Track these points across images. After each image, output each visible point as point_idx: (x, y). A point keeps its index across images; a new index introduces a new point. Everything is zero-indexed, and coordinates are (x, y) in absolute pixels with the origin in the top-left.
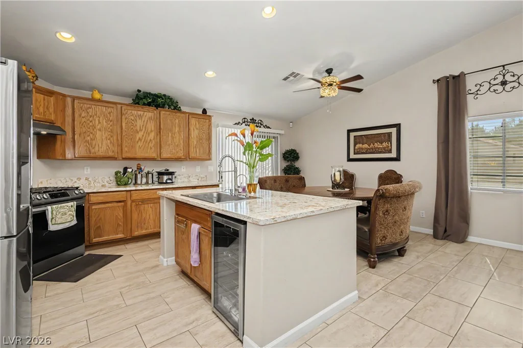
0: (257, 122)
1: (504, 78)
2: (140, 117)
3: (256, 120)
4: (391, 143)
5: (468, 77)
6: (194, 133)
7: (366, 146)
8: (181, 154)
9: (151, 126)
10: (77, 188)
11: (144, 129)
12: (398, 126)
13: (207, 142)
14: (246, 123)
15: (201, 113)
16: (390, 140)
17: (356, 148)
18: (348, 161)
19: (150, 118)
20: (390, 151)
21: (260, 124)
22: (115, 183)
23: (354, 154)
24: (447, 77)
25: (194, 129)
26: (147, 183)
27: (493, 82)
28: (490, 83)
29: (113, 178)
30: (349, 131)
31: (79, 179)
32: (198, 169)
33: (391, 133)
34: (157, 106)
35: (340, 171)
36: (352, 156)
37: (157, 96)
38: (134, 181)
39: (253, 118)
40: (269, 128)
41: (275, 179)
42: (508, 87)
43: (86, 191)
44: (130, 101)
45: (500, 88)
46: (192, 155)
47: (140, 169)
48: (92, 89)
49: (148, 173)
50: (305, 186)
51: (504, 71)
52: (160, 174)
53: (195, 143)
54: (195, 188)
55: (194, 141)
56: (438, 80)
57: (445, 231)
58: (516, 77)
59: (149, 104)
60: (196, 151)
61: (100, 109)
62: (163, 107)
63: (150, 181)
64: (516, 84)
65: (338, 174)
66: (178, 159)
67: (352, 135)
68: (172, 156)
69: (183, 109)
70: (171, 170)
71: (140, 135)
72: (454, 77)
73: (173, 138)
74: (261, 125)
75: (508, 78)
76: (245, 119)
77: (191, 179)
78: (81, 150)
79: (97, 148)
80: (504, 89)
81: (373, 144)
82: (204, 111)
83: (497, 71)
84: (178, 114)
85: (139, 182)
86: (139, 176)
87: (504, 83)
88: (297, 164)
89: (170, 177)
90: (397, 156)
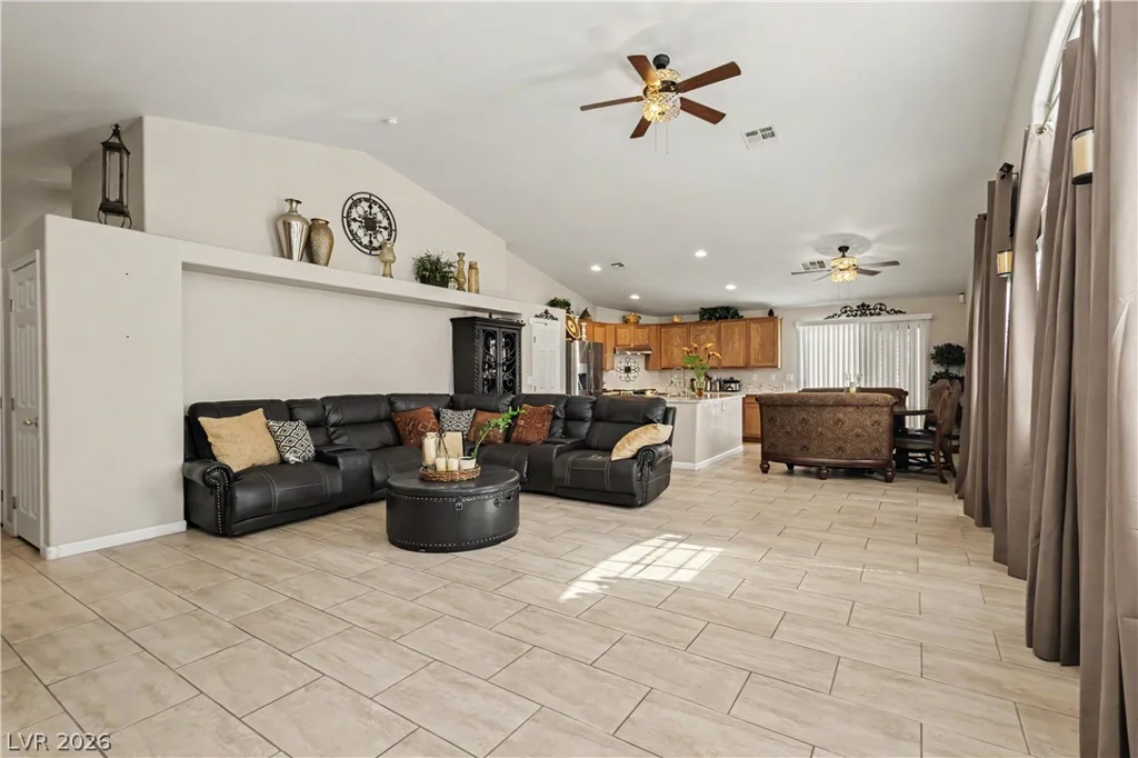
0: (871, 307)
2: (704, 331)
3: (869, 306)
6: (756, 339)
8: (741, 364)
9: (713, 338)
11: (707, 341)
13: (772, 347)
14: (848, 313)
15: (767, 316)
19: (712, 331)
21: (880, 309)
25: (755, 336)
32: (774, 377)
34: (717, 319)
37: (715, 310)
39: (863, 304)
40: (900, 312)
44: (697, 318)
48: (672, 314)
52: (726, 382)
53: (757, 349)
55: (755, 347)
59: (710, 319)
60: (758, 358)
61: (674, 330)
62: (726, 318)
66: (746, 367)
68: (734, 365)
69: (744, 315)
70: (735, 379)
73: (733, 347)
74: (882, 311)
76: (846, 307)
79: (674, 361)
84: (739, 323)
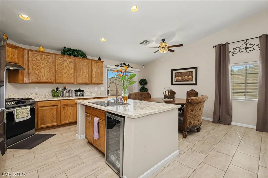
0: (126, 65)
1: (246, 46)
2: (65, 61)
3: (126, 64)
4: (193, 77)
5: (230, 45)
6: (94, 70)
7: (181, 78)
8: (87, 81)
9: (71, 66)
10: (31, 99)
11: (67, 68)
12: (196, 68)
13: (101, 75)
14: (121, 65)
15: (98, 60)
16: (192, 75)
17: (176, 78)
18: (172, 85)
19: (70, 62)
20: (192, 80)
22: (51, 96)
23: (175, 82)
24: (220, 45)
25: (94, 68)
26: (69, 96)
27: (241, 48)
28: (240, 48)
29: (50, 94)
30: (172, 70)
31: (31, 94)
32: (96, 89)
33: (193, 71)
34: (75, 56)
35: (168, 90)
36: (174, 83)
37: (75, 50)
38: (62, 95)
39: (124, 63)
40: (132, 68)
41: (136, 94)
42: (248, 50)
43: (36, 100)
44: (60, 53)
45: (244, 51)
46: (93, 81)
47: (65, 89)
48: (39, 46)
49: (70, 91)
50: (151, 97)
51: (246, 42)
52: (76, 91)
53: (95, 75)
54: (95, 99)
55: (94, 74)
56: (216, 46)
57: (219, 119)
58: (252, 46)
59: (70, 55)
60: (95, 80)
61: (43, 57)
62: (78, 56)
63: (71, 95)
64: (252, 49)
65: (167, 92)
66: (85, 84)
67: (174, 72)
68: (83, 82)
69: (88, 57)
70: (82, 89)
71: (65, 71)
72: (223, 45)
73: (83, 73)
74: (129, 66)
75: (248, 46)
76: (120, 63)
77: (92, 94)
78: (32, 78)
79: (41, 77)
80: (246, 51)
81: (184, 77)
82: (100, 59)
83: (243, 42)
84: (86, 60)
85: (65, 95)
86: (65, 92)
87: (246, 48)
88: (147, 86)
89: (81, 93)
90: (196, 83)
